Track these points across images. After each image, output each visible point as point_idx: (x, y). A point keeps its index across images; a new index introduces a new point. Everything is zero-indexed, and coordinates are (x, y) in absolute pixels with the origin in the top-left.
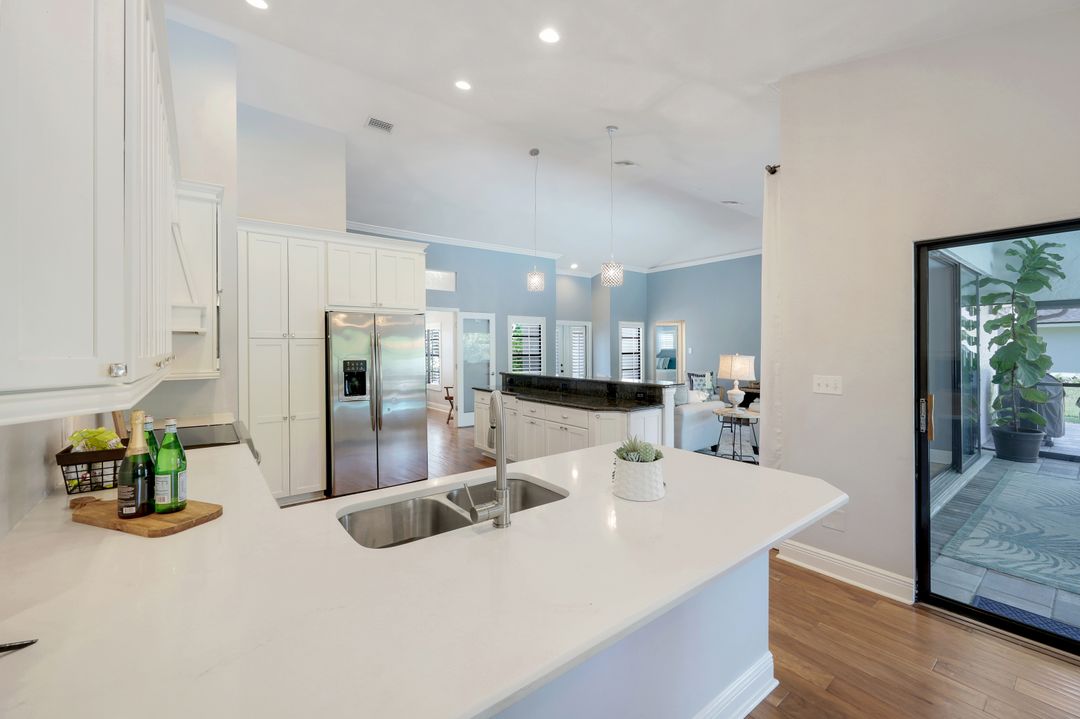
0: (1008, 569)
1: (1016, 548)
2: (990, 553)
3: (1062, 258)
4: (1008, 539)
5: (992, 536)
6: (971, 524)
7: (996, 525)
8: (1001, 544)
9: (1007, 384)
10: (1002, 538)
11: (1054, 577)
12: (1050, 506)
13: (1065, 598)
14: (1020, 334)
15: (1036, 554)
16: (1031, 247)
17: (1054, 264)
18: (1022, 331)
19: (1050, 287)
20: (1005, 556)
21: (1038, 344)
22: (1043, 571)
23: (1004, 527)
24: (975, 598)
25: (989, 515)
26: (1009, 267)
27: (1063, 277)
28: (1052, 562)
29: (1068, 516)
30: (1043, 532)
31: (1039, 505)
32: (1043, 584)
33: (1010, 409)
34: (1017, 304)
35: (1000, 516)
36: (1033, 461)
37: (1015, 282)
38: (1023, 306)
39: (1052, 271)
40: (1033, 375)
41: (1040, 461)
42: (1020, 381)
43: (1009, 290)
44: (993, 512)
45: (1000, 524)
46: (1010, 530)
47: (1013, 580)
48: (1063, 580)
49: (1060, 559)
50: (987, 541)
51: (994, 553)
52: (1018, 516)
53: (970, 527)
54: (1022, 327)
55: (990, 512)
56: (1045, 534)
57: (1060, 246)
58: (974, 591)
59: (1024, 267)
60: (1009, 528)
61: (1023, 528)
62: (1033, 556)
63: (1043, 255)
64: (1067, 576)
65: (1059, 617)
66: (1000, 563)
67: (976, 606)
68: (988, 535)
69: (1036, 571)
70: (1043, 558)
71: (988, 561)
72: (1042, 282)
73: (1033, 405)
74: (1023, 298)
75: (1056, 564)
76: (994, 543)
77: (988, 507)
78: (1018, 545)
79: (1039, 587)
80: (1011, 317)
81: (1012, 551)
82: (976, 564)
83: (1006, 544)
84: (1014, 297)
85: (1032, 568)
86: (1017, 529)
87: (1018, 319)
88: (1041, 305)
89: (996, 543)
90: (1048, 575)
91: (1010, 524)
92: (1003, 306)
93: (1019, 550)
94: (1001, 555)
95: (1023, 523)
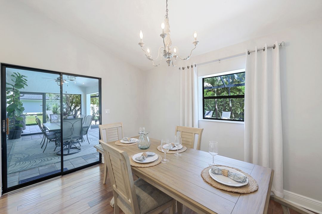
0: (25, 169)
1: (24, 162)
2: (18, 167)
3: (27, 81)
4: (21, 161)
5: (17, 162)
6: (9, 162)
7: (16, 159)
8: (20, 163)
9: (12, 116)
10: (20, 161)
11: (36, 165)
12: (28, 148)
13: (40, 168)
14: (16, 101)
15: (30, 161)
16: (19, 76)
17: (25, 82)
18: (16, 100)
19: (24, 88)
20: (22, 166)
21: (21, 104)
22: (33, 165)
23: (19, 158)
24: (19, 182)
25: (13, 157)
26: (12, 80)
27: (27, 86)
28: (34, 161)
29: (33, 149)
30: (29, 155)
31: (25, 149)
32: (35, 168)
33: (13, 124)
34: (15, 92)
35: (17, 156)
36: (20, 138)
37: (14, 85)
38: (16, 92)
39: (25, 83)
40: (19, 113)
41: (21, 137)
42: (16, 115)
43: (12, 87)
44: (14, 155)
45: (18, 158)
46: (21, 158)
47: (27, 171)
48: (38, 164)
49: (36, 160)
50: (16, 164)
51: (19, 167)
52: (21, 154)
53: (9, 163)
54: (16, 99)
55: (13, 156)
56: (30, 155)
57: (26, 77)
58: (18, 180)
59: (16, 81)
60: (20, 158)
61: (24, 156)
62: (29, 162)
63: (22, 79)
64: (39, 163)
65: (41, 174)
66: (22, 168)
67: (20, 184)
68: (15, 163)
69: (32, 166)
70: (32, 162)
71: (19, 170)
72: (22, 86)
73: (19, 122)
74: (16, 90)
75: (36, 162)
76: (18, 164)
77: (12, 155)
78: (25, 161)
79: (34, 169)
80: (12, 96)
81: (24, 164)
82: (15, 173)
83: (22, 163)
84: (13, 89)
85: (30, 166)
86: (23, 157)
87: (15, 96)
88: (21, 93)
89: (19, 164)
90: (35, 165)
91: (20, 157)
92: (10, 92)
93: (26, 163)
94: (21, 166)
95: (24, 155)
